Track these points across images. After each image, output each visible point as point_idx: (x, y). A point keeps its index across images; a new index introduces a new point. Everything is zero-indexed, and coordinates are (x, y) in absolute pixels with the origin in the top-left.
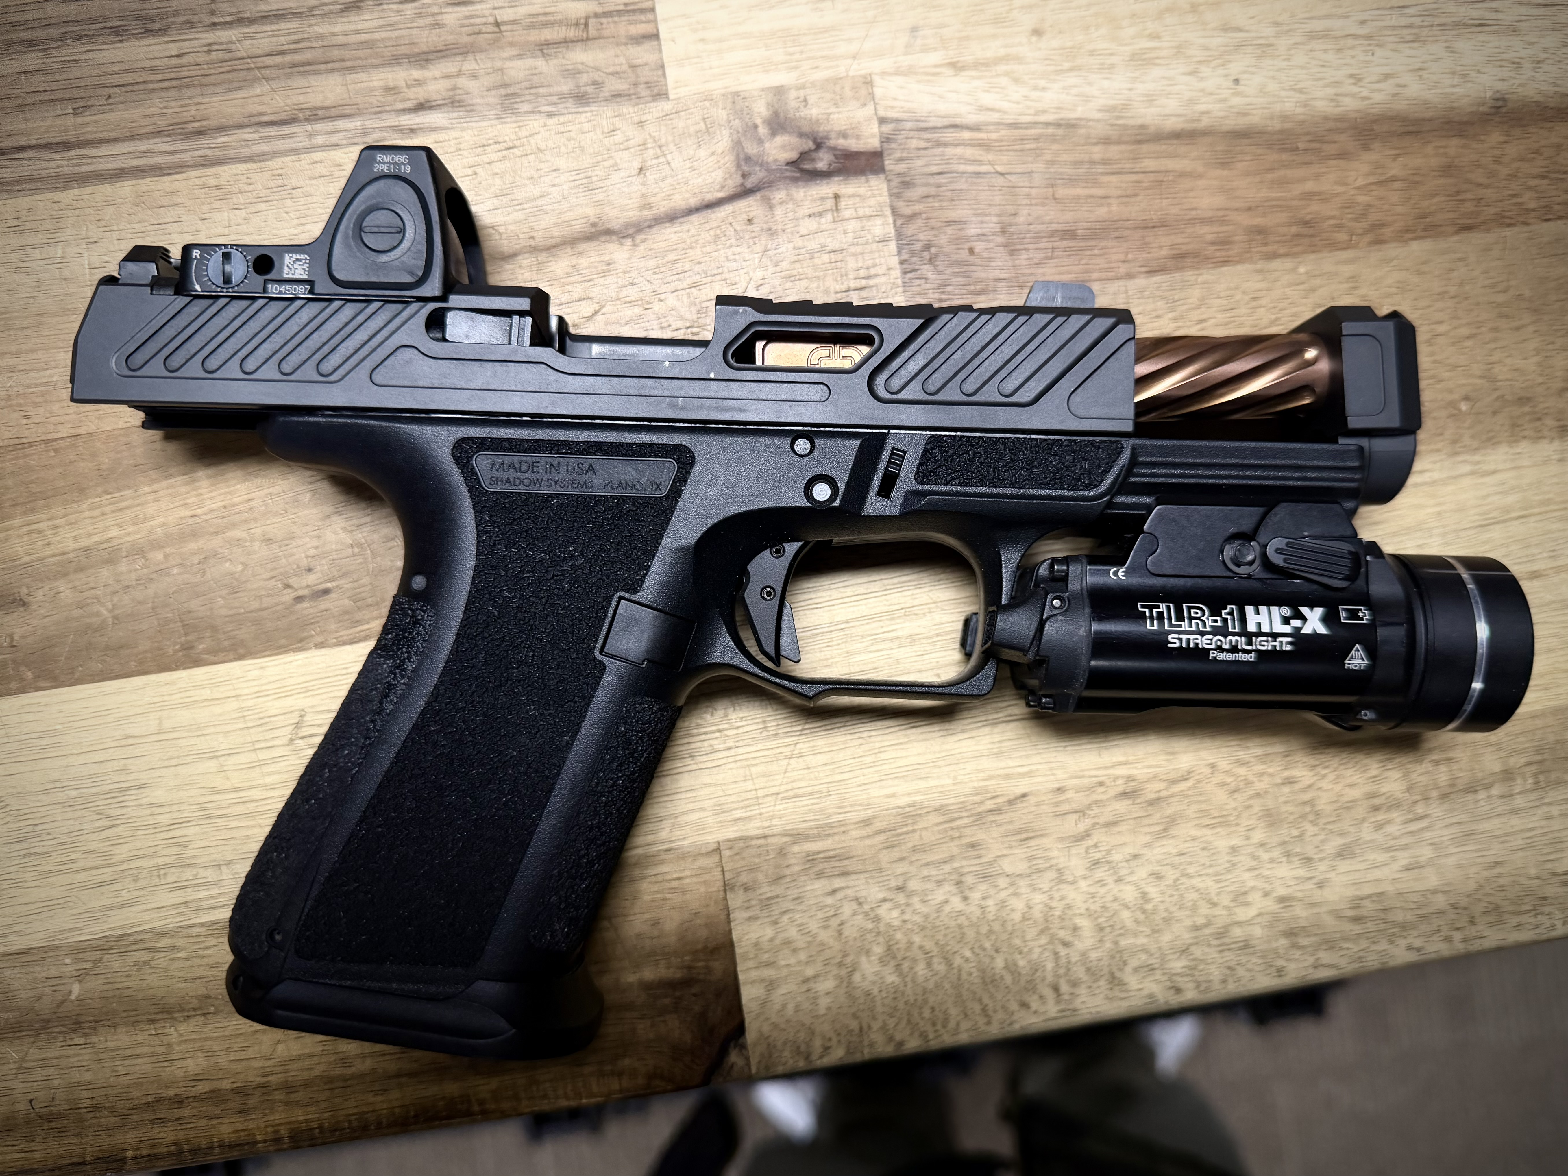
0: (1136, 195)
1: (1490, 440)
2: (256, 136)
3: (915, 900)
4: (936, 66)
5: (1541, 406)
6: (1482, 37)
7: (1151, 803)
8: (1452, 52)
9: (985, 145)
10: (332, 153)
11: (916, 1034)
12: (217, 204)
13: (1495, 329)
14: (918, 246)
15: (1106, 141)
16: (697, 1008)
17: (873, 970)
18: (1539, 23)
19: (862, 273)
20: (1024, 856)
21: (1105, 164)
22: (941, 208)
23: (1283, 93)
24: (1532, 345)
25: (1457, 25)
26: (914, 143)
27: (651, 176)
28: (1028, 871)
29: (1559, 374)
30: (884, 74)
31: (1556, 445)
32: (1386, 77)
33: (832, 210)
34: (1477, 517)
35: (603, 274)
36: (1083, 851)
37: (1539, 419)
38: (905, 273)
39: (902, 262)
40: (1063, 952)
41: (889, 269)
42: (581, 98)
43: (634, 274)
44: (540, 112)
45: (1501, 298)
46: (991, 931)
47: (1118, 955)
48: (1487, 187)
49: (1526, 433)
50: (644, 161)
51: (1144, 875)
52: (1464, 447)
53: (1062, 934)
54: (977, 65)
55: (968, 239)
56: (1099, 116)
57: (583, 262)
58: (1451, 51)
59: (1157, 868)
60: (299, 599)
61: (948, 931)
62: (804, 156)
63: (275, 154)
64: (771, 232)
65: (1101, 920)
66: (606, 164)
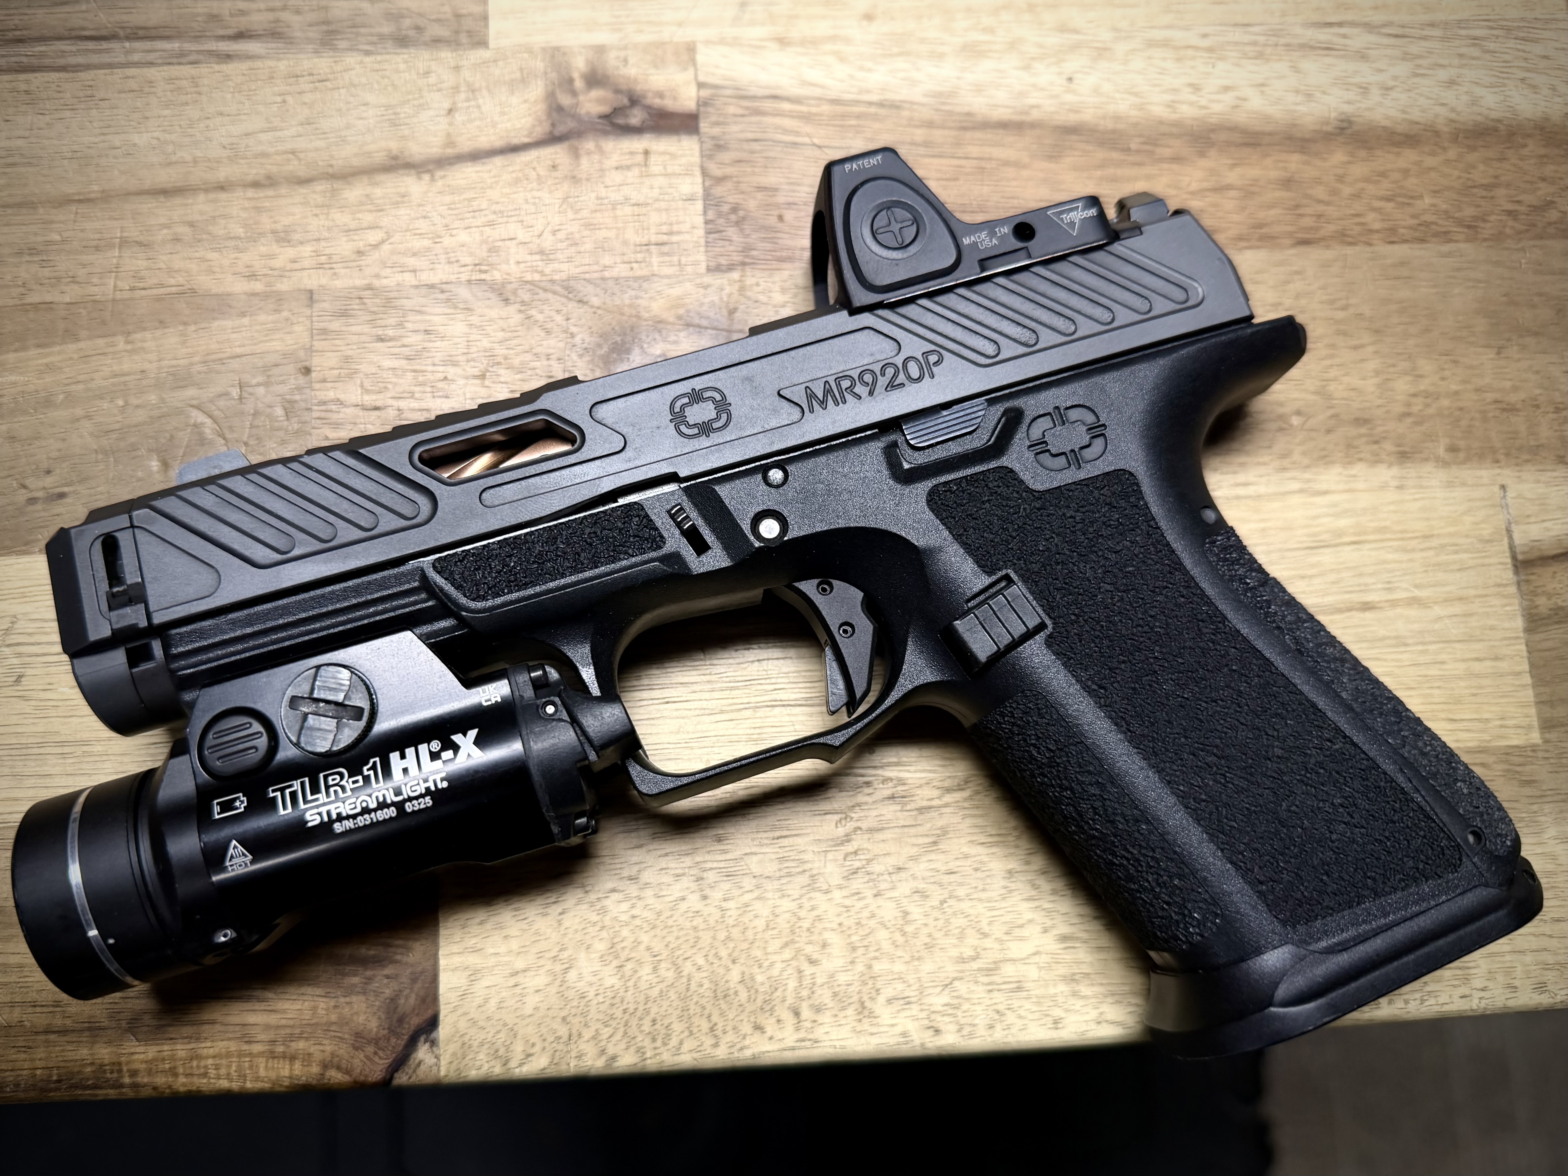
0: (956, 179)
1: (1324, 459)
2: (74, 48)
3: (649, 893)
4: (762, 40)
5: (1380, 429)
6: (1328, 60)
7: (921, 810)
8: (1298, 72)
9: (807, 118)
10: (146, 70)
11: (632, 1049)
12: (23, 108)
13: (1332, 346)
14: (725, 208)
15: (930, 124)
16: (388, 992)
17: (590, 970)
18: (1389, 52)
19: (665, 229)
20: (774, 856)
21: (926, 147)
22: (754, 174)
23: (1117, 95)
24: (1372, 365)
25: (1303, 46)
26: (732, 110)
27: (459, 117)
28: (778, 874)
29: (1398, 398)
30: (708, 42)
31: (1395, 471)
32: (1226, 89)
33: (639, 165)
34: (1305, 539)
35: (396, 204)
36: (841, 857)
37: (1376, 442)
38: (710, 233)
39: (707, 222)
40: (808, 970)
41: (694, 228)
42: (402, 41)
43: (428, 208)
44: (358, 50)
45: (1340, 315)
46: (729, 938)
47: (870, 982)
48: (1328, 204)
49: (1362, 455)
50: (454, 103)
51: (908, 892)
52: (1294, 463)
53: (809, 949)
54: (804, 42)
55: (777, 206)
56: (925, 100)
57: (378, 192)
58: (1296, 69)
59: (921, 886)
60: (32, 501)
61: (681, 933)
62: (617, 111)
63: (88, 67)
64: (574, 179)
65: (854, 938)
66: (416, 102)
